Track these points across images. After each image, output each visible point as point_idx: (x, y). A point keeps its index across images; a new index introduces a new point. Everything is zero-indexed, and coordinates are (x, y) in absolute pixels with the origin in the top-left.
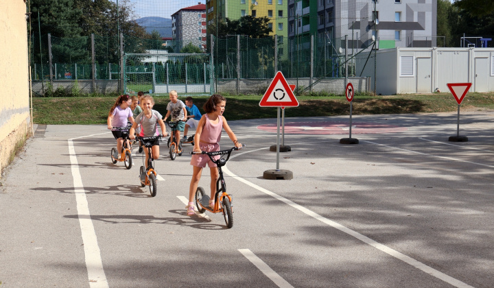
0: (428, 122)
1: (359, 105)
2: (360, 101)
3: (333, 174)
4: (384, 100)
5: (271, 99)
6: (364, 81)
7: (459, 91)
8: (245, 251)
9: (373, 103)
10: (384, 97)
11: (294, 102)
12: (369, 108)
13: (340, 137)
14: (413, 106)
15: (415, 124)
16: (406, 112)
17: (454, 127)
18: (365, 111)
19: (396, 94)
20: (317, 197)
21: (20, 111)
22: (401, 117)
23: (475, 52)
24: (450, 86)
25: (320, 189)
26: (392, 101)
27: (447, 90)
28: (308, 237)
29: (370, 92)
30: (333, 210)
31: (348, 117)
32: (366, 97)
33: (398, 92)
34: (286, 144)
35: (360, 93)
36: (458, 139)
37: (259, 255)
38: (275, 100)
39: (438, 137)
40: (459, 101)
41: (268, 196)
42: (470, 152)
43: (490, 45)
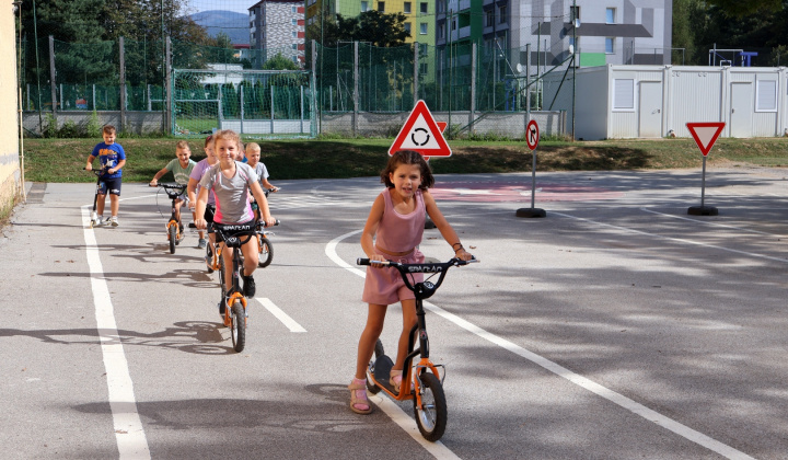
0: (656, 184)
1: (547, 156)
2: (549, 149)
3: (504, 265)
4: (586, 148)
5: (407, 144)
6: (555, 118)
7: (705, 135)
9: (570, 153)
10: (587, 143)
11: (444, 150)
12: (564, 161)
13: (517, 207)
14: (633, 158)
15: (636, 186)
16: (622, 168)
17: (697, 191)
18: (557, 165)
19: (605, 139)
20: (479, 300)
21: (3, 160)
22: (614, 175)
23: (732, 73)
24: (691, 126)
25: (484, 288)
26: (599, 149)
27: (687, 134)
28: (465, 363)
29: (566, 135)
30: (505, 321)
31: (530, 174)
32: (558, 143)
33: (610, 135)
35: (549, 136)
36: (703, 211)
39: (671, 208)
40: (705, 151)
42: (721, 232)
43: (755, 62)
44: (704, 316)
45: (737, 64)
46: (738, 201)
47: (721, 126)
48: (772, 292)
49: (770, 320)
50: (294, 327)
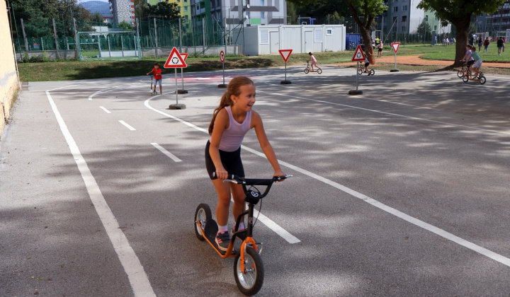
0: (273, 73)
1: (233, 63)
2: (234, 60)
3: (210, 105)
4: (248, 60)
5: (171, 63)
6: (237, 48)
7: (286, 54)
8: (155, 144)
9: (242, 62)
10: (250, 57)
11: (184, 65)
12: (240, 65)
13: (218, 84)
14: (266, 63)
15: (265, 74)
16: (262, 67)
17: (283, 75)
18: (237, 67)
19: (258, 55)
20: (197, 117)
21: (12, 74)
22: (259, 70)
23: (305, 27)
24: (280, 51)
25: (200, 113)
26: (253, 60)
27: (279, 54)
28: (187, 136)
29: (241, 54)
30: (204, 123)
31: (222, 71)
32: (238, 58)
33: (259, 54)
34: (185, 89)
35: (235, 55)
36: (286, 83)
37: (161, 145)
38: (173, 64)
39: (275, 82)
40: (286, 60)
41: (170, 118)
42: (290, 89)
43: (315, 23)
44: (270, 118)
45: (308, 24)
46: (300, 78)
47: (291, 51)
48: (298, 110)
49: (291, 118)
50: (132, 129)
